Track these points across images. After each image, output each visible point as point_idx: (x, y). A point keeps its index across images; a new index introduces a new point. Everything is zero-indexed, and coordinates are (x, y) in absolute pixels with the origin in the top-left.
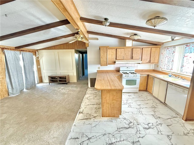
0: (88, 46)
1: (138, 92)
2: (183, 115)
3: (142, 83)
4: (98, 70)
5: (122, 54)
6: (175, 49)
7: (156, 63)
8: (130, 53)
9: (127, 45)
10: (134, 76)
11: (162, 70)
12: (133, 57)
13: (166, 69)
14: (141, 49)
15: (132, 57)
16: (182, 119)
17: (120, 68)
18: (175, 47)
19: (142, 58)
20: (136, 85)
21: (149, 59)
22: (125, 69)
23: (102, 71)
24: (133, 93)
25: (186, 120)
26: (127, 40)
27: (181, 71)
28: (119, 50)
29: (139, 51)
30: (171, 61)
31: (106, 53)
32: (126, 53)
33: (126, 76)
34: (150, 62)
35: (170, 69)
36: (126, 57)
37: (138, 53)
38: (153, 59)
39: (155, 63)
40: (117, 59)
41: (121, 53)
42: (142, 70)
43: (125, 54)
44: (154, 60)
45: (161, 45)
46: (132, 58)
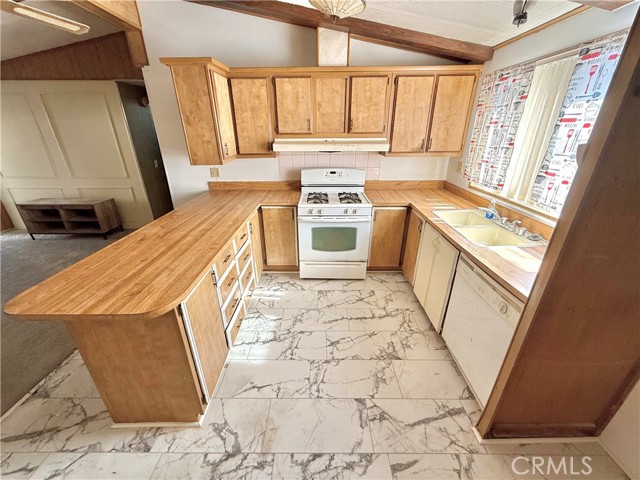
0: (148, 64)
1: (364, 277)
2: (484, 405)
3: (383, 239)
4: (214, 180)
5: (302, 108)
6: (530, 81)
7: (455, 155)
8: (339, 102)
9: (323, 60)
10: (346, 212)
11: (470, 187)
12: (355, 123)
13: (481, 181)
14: (392, 81)
15: (350, 120)
16: (477, 425)
17: (303, 172)
18: (532, 69)
19: (392, 126)
20: (354, 248)
21: (423, 136)
22: (322, 177)
23: (231, 184)
24: (345, 283)
25: (488, 435)
26: (321, 30)
27: (535, 196)
28: (285, 87)
29: (379, 93)
30: (505, 144)
31: (206, 99)
32: (319, 99)
33: (311, 212)
34: (426, 147)
35: (495, 182)
36: (324, 123)
37: (376, 104)
38: (442, 135)
39: (450, 155)
40: (281, 129)
41: (297, 102)
42: (399, 183)
43: (317, 105)
44: (445, 140)
45: (481, 63)
46: (349, 127)
